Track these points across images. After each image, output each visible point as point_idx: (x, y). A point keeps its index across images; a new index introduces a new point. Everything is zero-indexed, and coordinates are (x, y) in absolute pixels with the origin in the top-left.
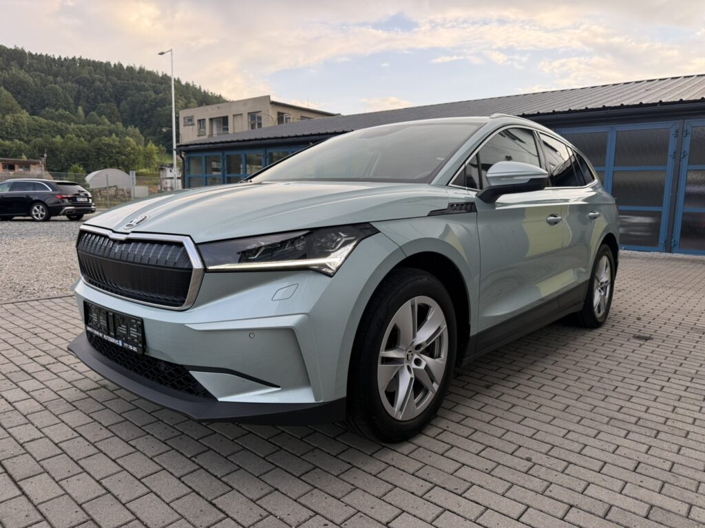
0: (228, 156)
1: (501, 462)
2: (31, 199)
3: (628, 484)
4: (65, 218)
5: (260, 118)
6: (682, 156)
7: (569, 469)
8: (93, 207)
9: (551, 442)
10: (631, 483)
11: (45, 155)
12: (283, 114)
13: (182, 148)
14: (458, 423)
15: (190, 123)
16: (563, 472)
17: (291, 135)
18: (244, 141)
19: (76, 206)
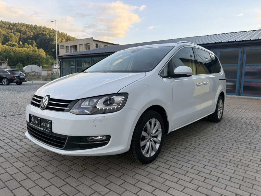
0: (77, 60)
1: (181, 178)
2: (2, 77)
3: (228, 186)
4: (15, 84)
5: (89, 46)
6: (243, 60)
7: (206, 180)
8: (26, 80)
9: (199, 170)
10: (229, 185)
11: (8, 60)
12: (98, 44)
13: (60, 57)
14: (164, 163)
15: (63, 48)
16: (203, 182)
17: (101, 52)
18: (83, 55)
19: (19, 79)
